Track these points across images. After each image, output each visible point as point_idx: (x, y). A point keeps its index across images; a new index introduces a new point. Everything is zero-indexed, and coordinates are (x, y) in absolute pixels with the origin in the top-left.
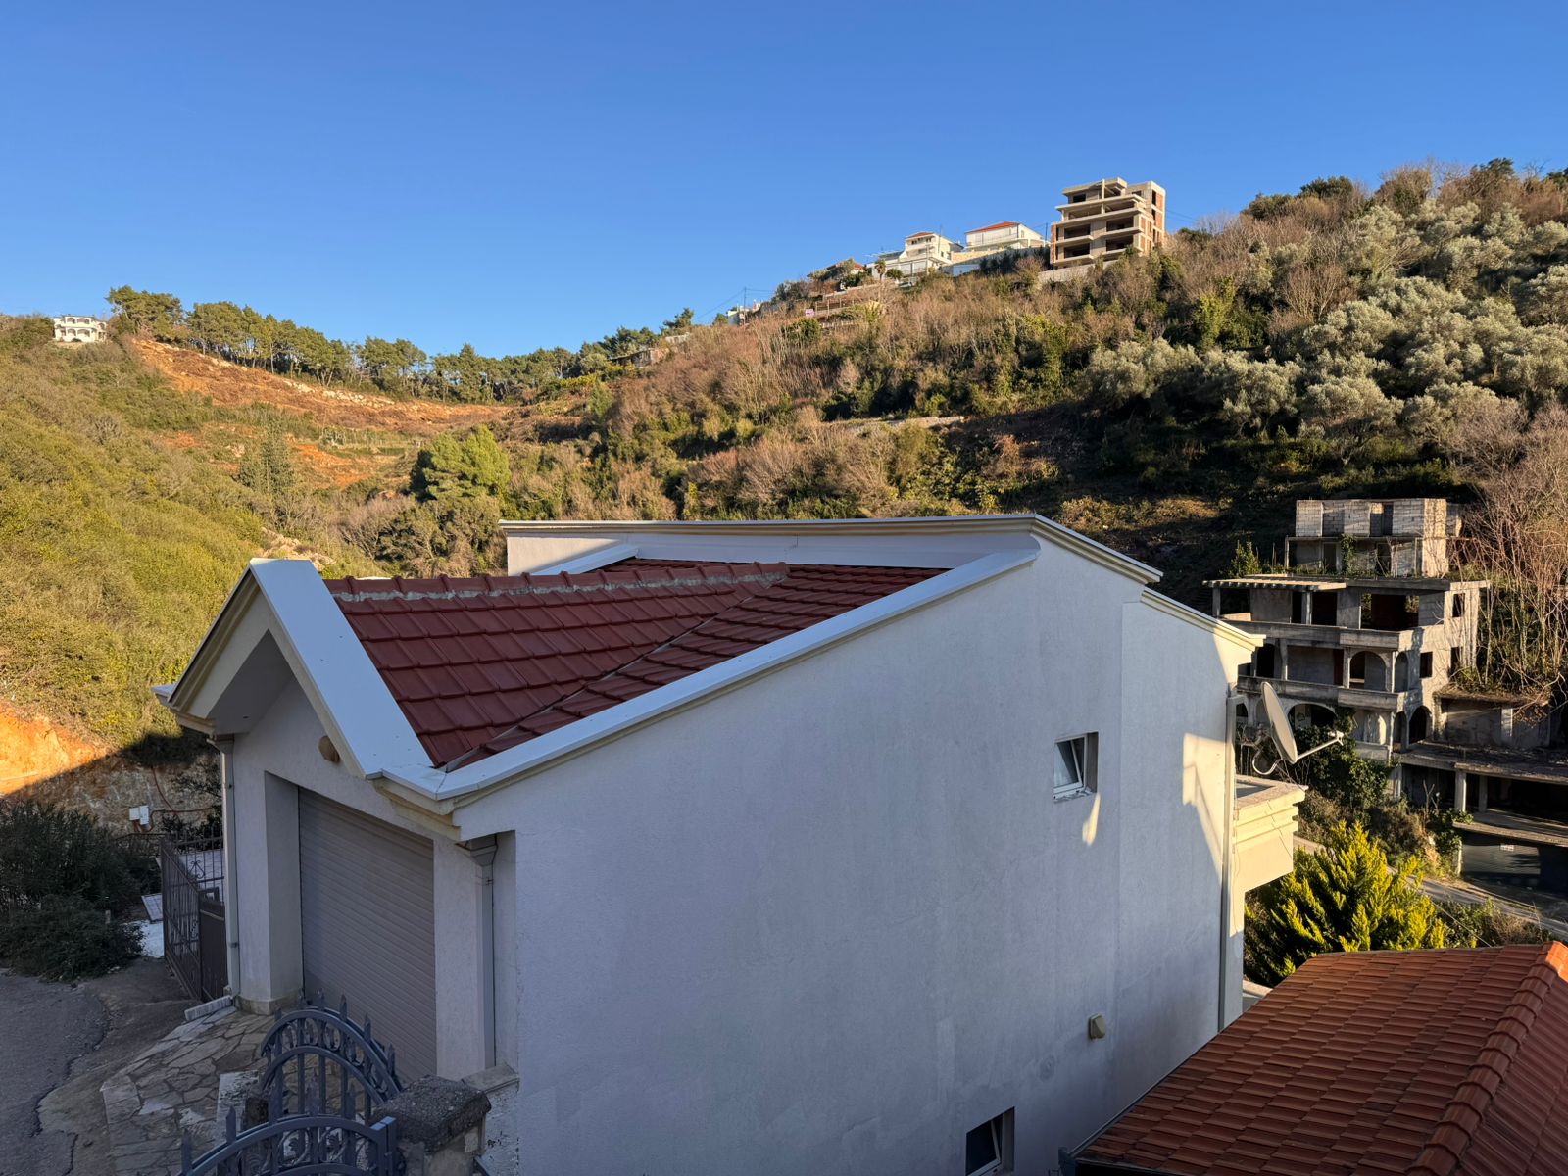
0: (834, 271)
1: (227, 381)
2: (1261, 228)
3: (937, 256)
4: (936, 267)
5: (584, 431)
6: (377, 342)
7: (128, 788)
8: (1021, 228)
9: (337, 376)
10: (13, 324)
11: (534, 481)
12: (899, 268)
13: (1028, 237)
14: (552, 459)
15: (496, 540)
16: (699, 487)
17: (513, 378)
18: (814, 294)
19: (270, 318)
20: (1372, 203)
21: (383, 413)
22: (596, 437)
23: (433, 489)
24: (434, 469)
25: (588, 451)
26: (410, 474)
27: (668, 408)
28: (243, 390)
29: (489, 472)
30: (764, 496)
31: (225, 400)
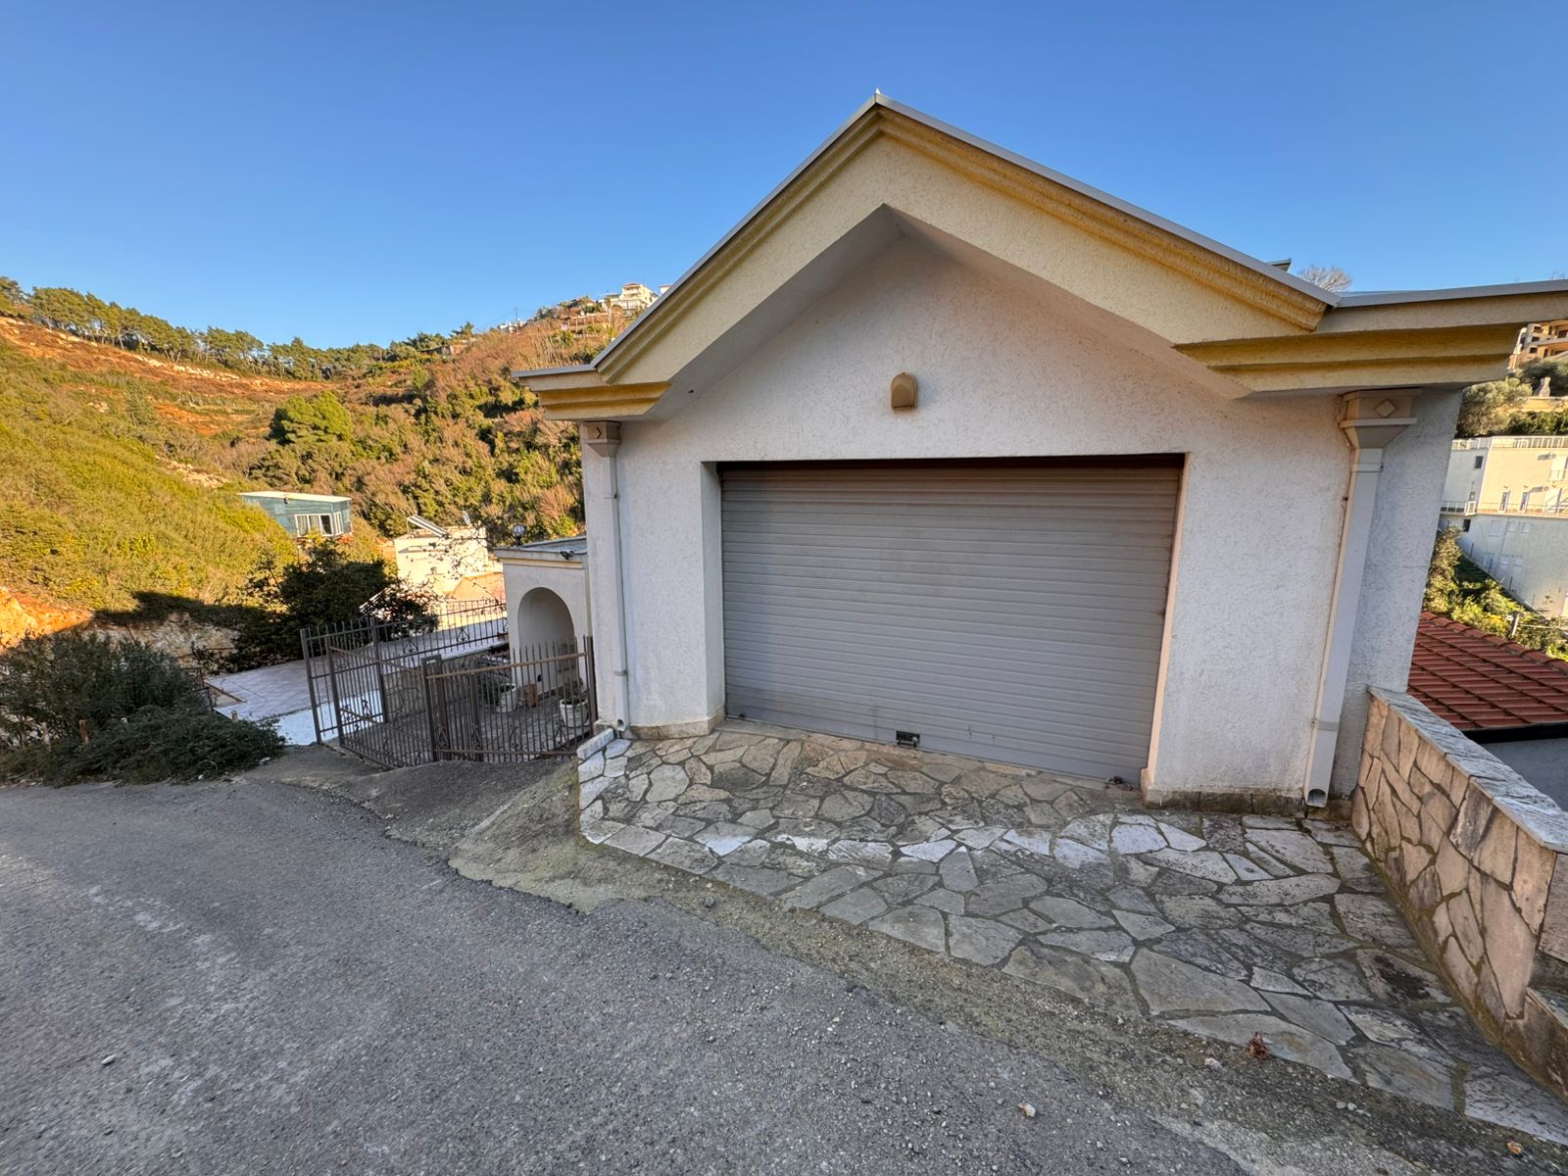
0: (575, 304)
1: (78, 352)
3: (643, 298)
5: (409, 398)
6: (217, 331)
9: (185, 355)
11: (376, 431)
12: (620, 304)
14: (386, 416)
15: (350, 472)
16: (505, 435)
17: (337, 364)
18: (564, 315)
19: (113, 305)
21: (231, 385)
22: (418, 402)
23: (291, 436)
24: (292, 421)
25: (413, 412)
26: (270, 426)
27: (471, 384)
28: (97, 359)
29: (337, 426)
30: (554, 441)
31: (80, 367)
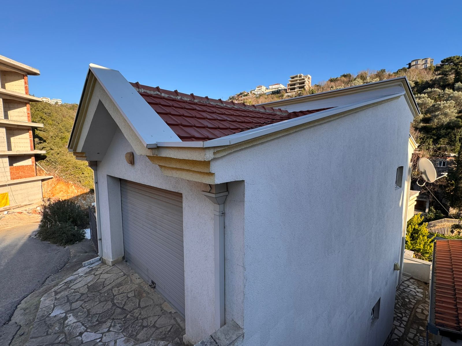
0: (241, 94)
2: (333, 84)
3: (263, 90)
4: (263, 93)
7: (91, 198)
8: (281, 85)
10: (70, 105)
12: (255, 93)
13: (282, 87)
18: (237, 98)
20: (356, 78)
